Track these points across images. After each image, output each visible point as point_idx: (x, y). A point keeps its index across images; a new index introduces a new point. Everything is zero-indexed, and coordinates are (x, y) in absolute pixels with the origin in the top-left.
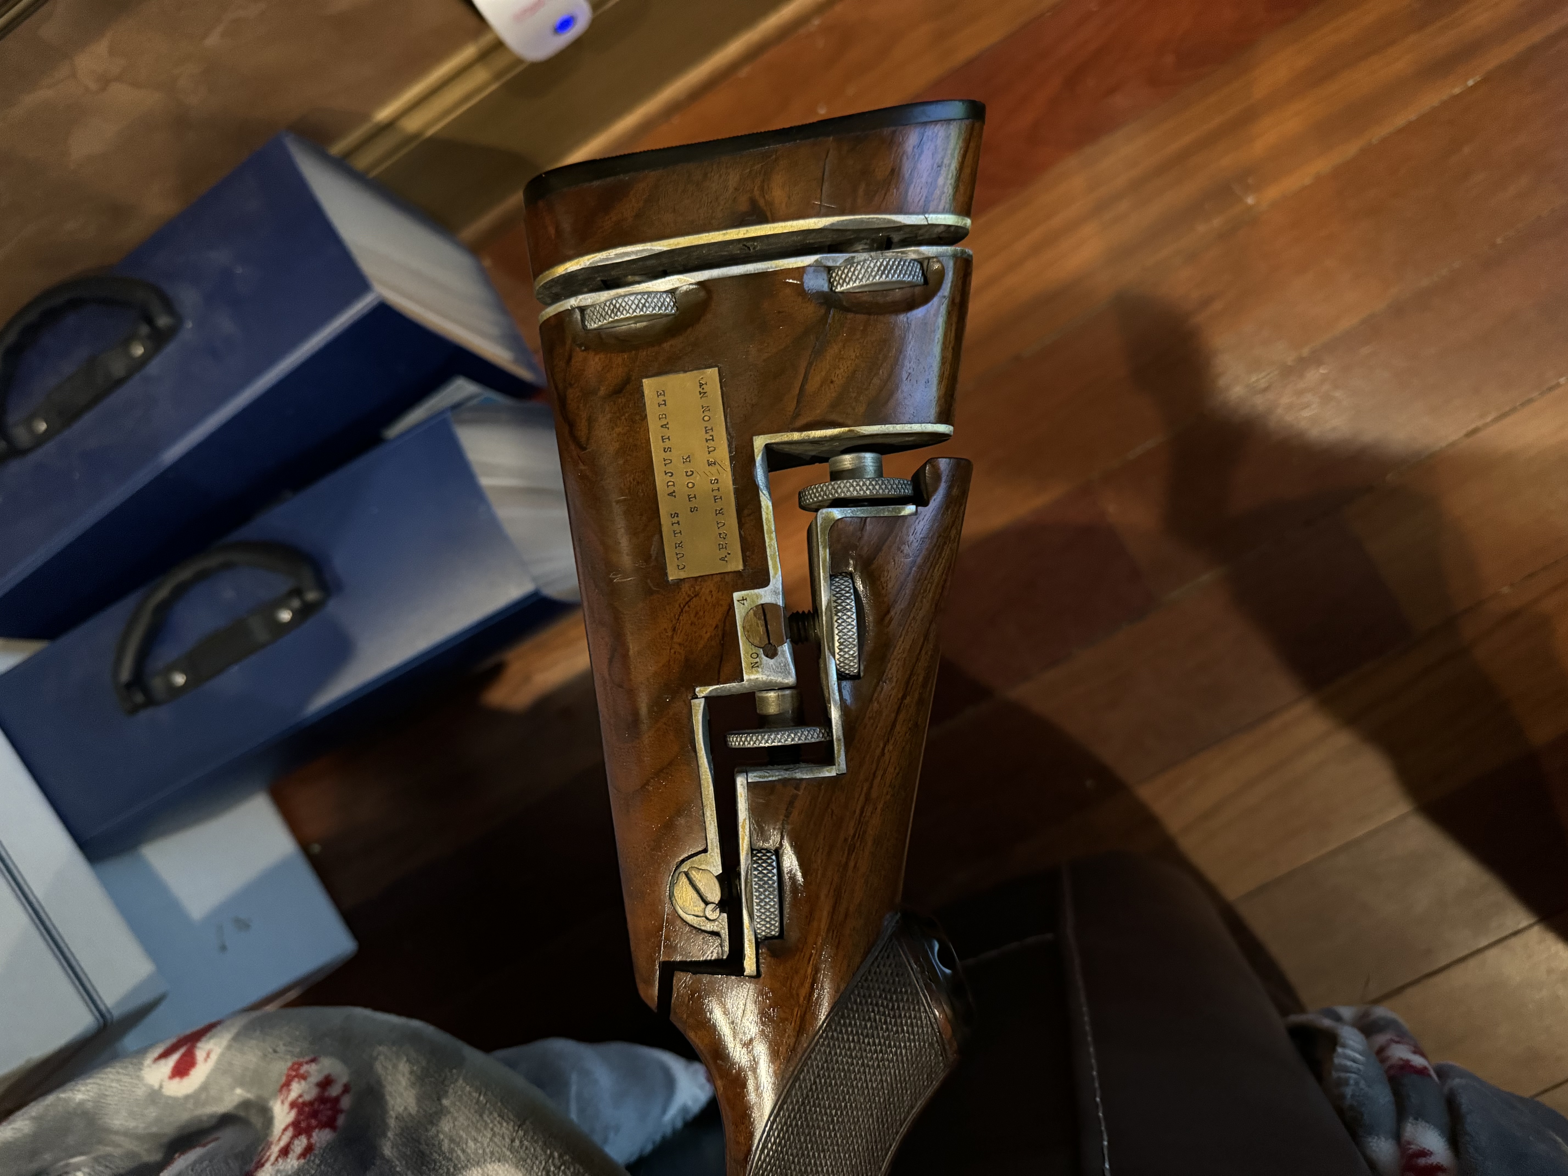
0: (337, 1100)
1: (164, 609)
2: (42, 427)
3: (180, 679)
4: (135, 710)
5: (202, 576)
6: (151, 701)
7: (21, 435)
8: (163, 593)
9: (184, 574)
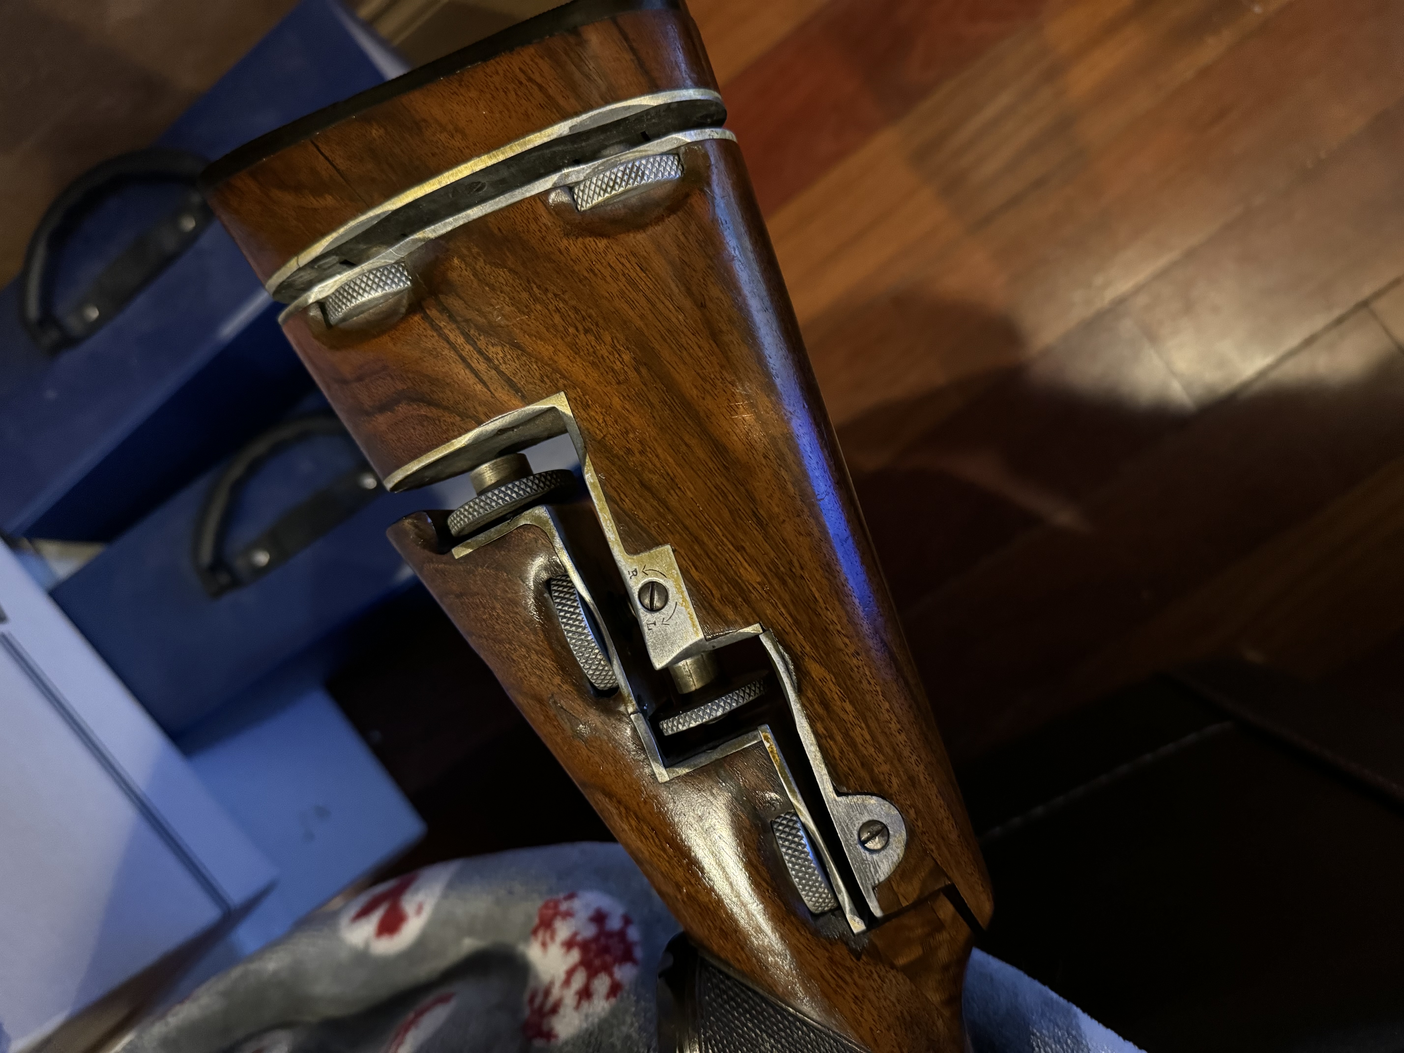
0: (621, 934)
1: (239, 487)
2: (93, 314)
3: (262, 558)
4: (219, 593)
5: (277, 450)
6: (236, 583)
7: (73, 324)
8: (237, 470)
9: (259, 448)
